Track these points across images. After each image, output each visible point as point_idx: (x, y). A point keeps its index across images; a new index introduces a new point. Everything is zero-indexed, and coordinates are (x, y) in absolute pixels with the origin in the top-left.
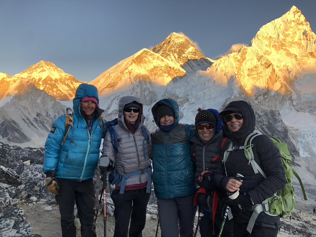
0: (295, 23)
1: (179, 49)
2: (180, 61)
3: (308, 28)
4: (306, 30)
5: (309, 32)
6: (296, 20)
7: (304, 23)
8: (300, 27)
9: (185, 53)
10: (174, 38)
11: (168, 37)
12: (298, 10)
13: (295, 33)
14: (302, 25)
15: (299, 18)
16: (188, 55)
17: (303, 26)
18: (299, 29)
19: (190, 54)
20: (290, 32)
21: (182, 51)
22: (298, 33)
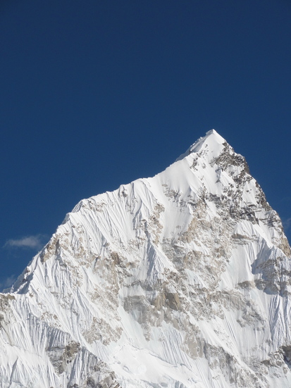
0: (220, 210)
3: (276, 235)
6: (226, 194)
12: (231, 153)
14: (251, 219)
15: (235, 189)
17: (255, 226)
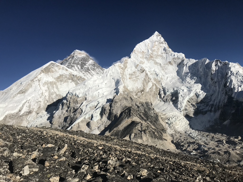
0: (158, 43)
1: (81, 62)
2: (82, 71)
3: (166, 45)
4: (165, 47)
5: (167, 48)
6: (158, 40)
7: (164, 43)
8: (161, 45)
9: (86, 65)
10: (77, 54)
11: (72, 53)
12: (159, 34)
13: (159, 49)
15: (160, 39)
16: (88, 66)
17: (163, 45)
18: (160, 46)
19: (91, 65)
20: (155, 48)
21: (84, 64)
22: (160, 49)
